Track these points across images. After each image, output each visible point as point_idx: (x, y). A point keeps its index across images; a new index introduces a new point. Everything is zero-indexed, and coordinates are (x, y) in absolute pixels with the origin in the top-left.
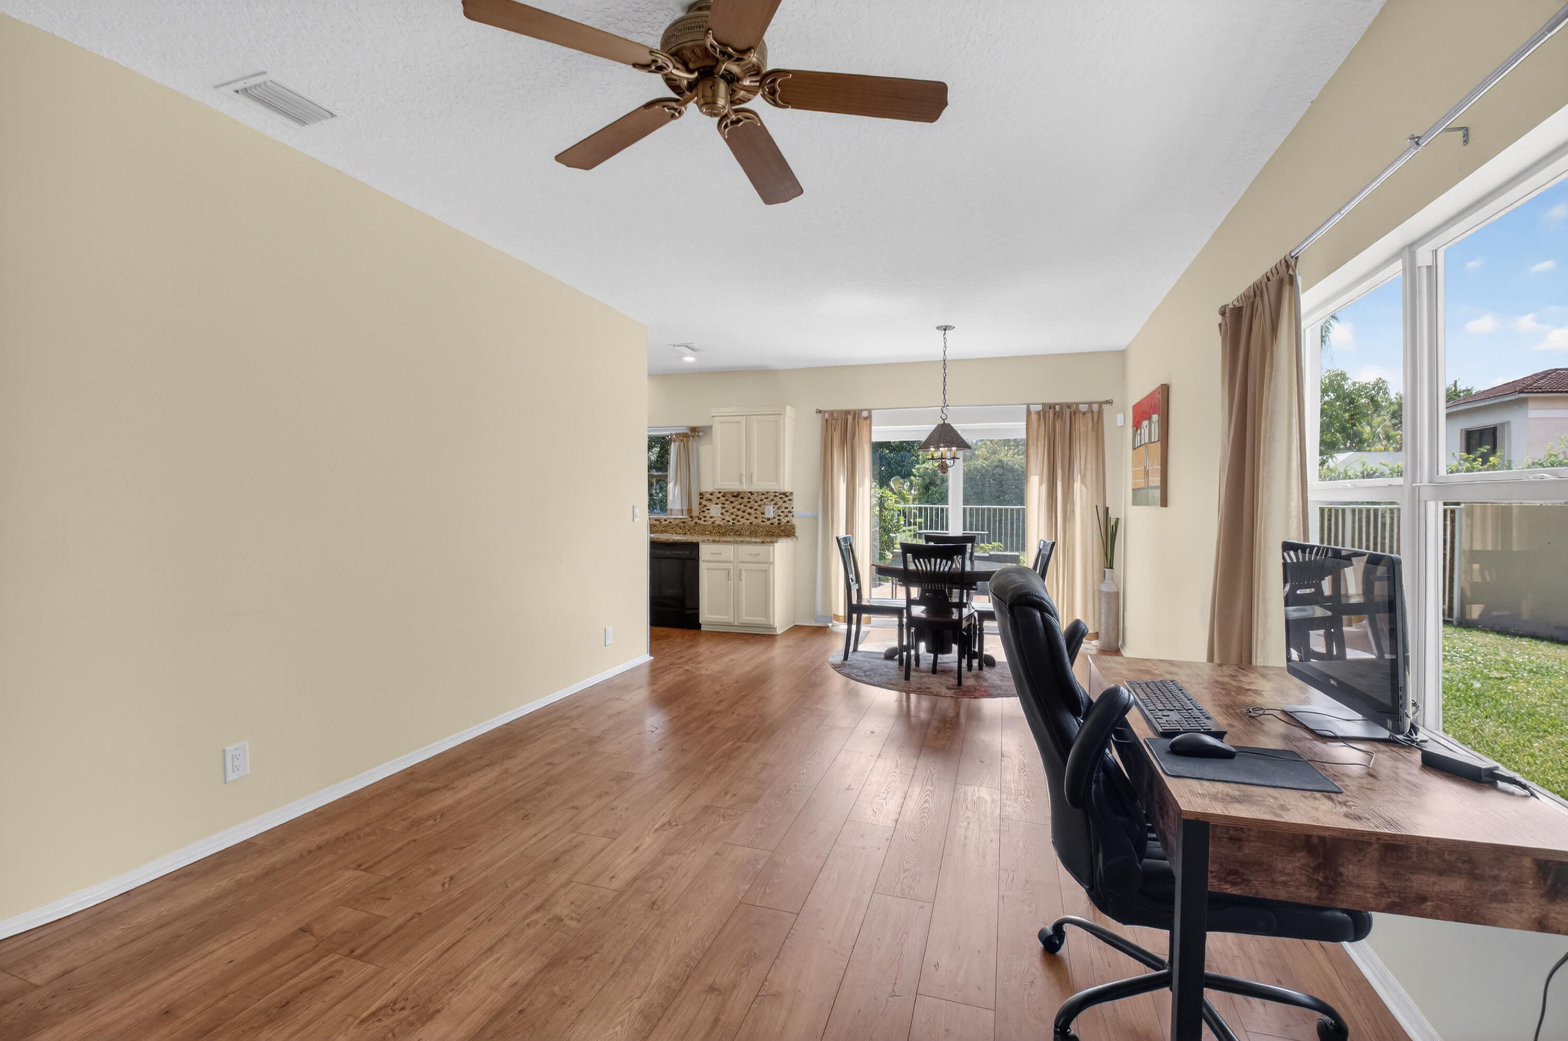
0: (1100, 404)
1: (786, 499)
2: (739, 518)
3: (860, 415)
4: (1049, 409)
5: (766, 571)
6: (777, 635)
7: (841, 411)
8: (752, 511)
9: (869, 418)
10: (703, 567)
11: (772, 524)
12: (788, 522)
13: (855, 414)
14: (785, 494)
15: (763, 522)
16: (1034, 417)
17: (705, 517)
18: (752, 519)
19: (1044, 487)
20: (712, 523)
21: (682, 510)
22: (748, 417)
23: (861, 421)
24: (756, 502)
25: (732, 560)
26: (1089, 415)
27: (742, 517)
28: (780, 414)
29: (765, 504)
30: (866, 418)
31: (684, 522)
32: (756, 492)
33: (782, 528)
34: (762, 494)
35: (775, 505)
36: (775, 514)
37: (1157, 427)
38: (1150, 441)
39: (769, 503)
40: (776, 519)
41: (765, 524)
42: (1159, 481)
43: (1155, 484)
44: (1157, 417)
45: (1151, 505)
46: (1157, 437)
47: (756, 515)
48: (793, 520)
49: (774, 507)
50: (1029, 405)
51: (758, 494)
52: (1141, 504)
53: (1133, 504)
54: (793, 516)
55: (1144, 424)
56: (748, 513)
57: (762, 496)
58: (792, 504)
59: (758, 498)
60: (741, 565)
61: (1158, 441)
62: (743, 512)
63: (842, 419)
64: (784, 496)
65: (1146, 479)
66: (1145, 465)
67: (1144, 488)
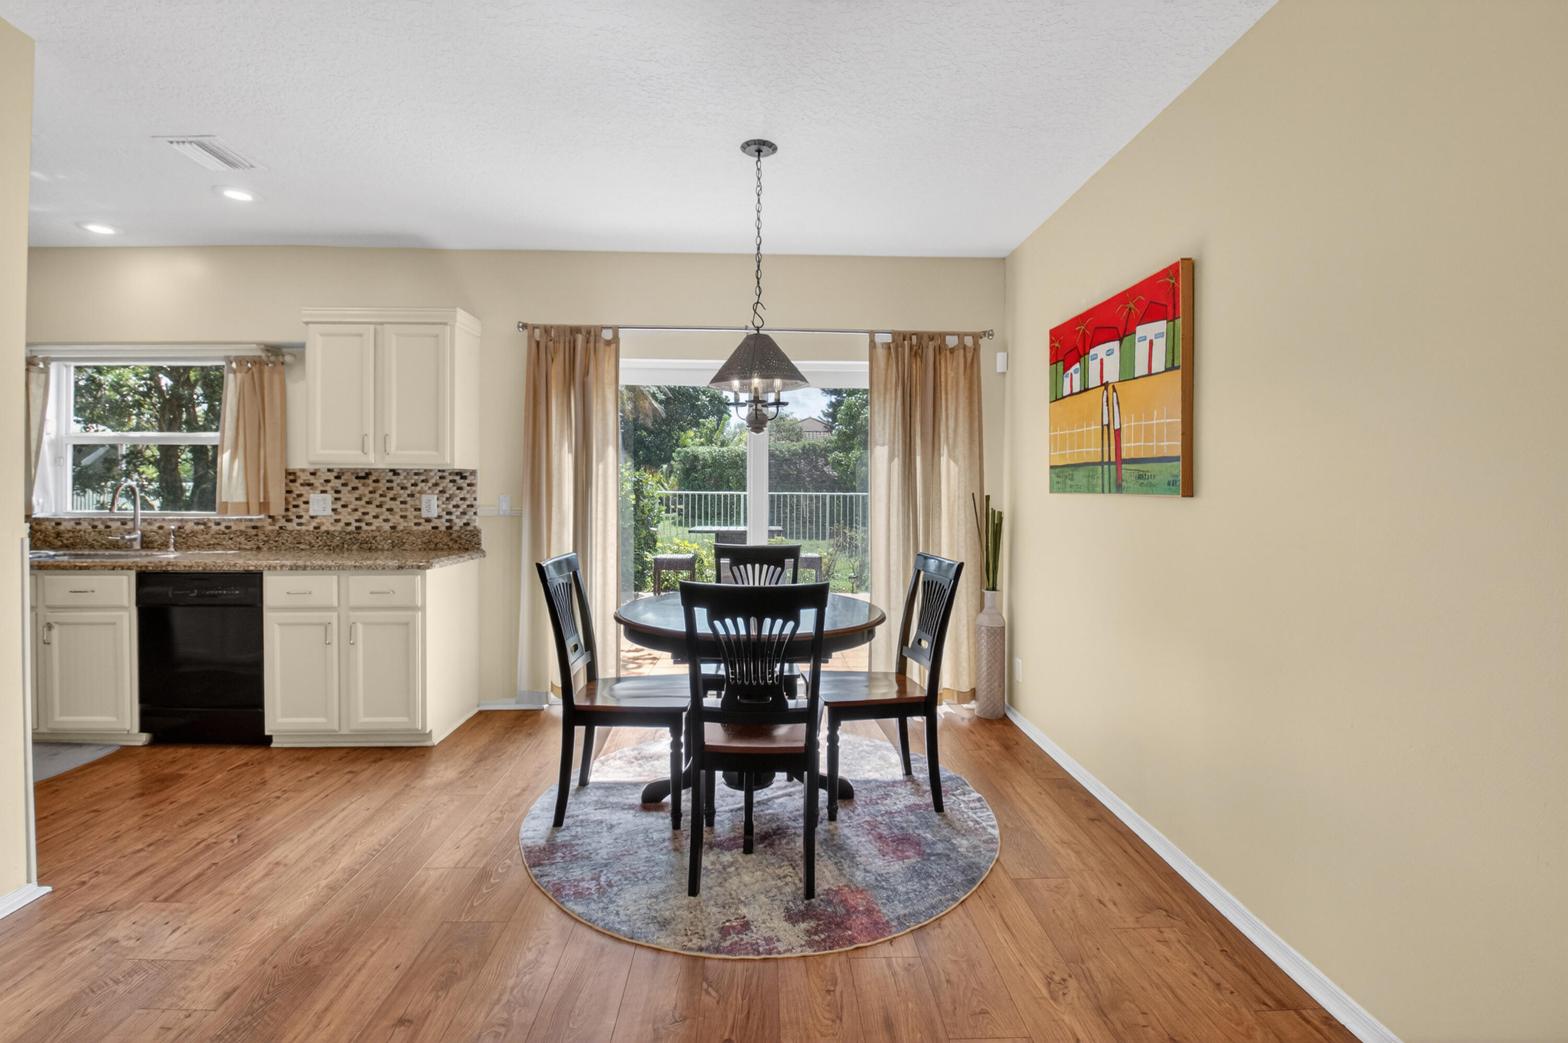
0: (977, 337)
1: (463, 483)
2: (368, 518)
3: (597, 336)
4: (900, 337)
5: (407, 624)
6: (433, 747)
7: (561, 329)
8: (396, 505)
9: (616, 340)
10: (271, 621)
11: (435, 528)
12: (467, 524)
13: (589, 333)
14: (461, 474)
15: (416, 524)
16: (881, 352)
17: (299, 517)
18: (395, 519)
19: (897, 463)
20: (316, 528)
21: (248, 503)
22: (379, 327)
23: (601, 346)
24: (404, 488)
25: (335, 604)
26: (961, 354)
27: (376, 517)
28: (445, 324)
29: (420, 492)
30: (608, 343)
31: (255, 528)
32: (405, 470)
33: (454, 535)
34: (416, 474)
35: (441, 495)
36: (440, 510)
37: (1160, 347)
38: (1127, 375)
39: (430, 491)
40: (443, 520)
41: (421, 528)
42: (1174, 447)
43: (1155, 454)
44: (1161, 326)
45: (1127, 492)
46: (1159, 364)
47: (403, 514)
48: (475, 521)
49: (438, 499)
50: (872, 333)
51: (408, 474)
52: (1084, 492)
53: (1052, 491)
54: (475, 513)
55: (1099, 351)
56: (388, 510)
57: (416, 477)
58: (474, 492)
59: (408, 482)
60: (354, 615)
61: (1167, 370)
62: (377, 506)
63: (565, 343)
64: (457, 478)
65: (1113, 447)
66: (1106, 422)
67: (1102, 463)
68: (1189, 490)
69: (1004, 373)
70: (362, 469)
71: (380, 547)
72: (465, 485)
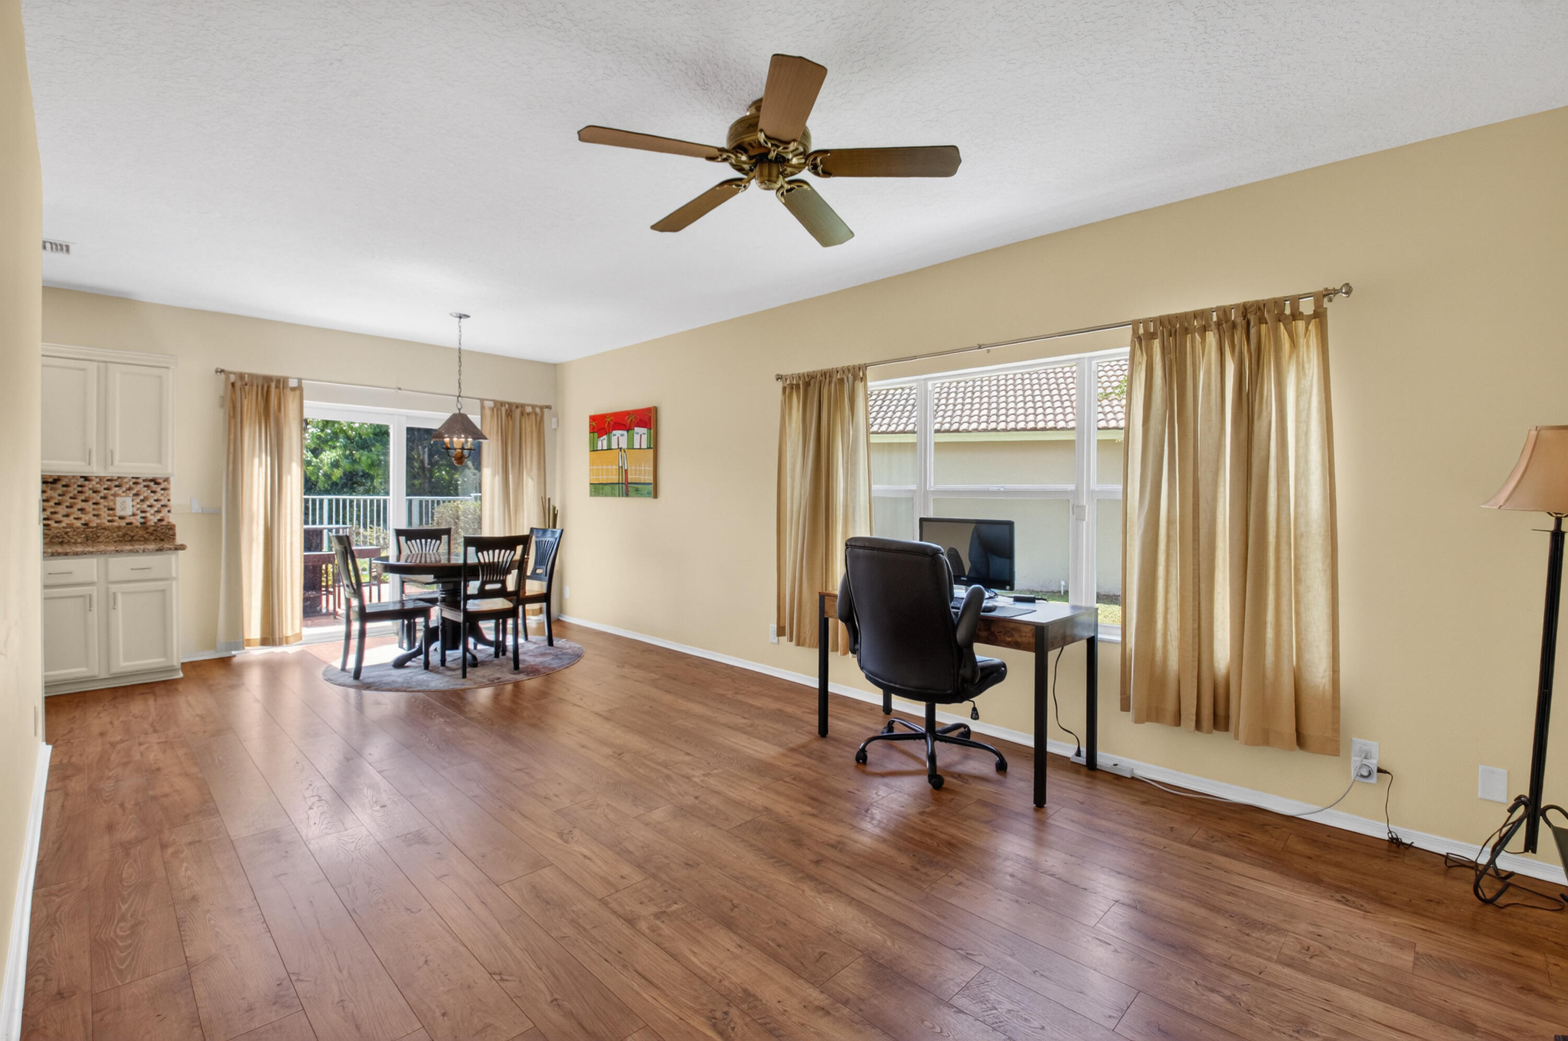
0: (542, 408)
1: (158, 488)
2: (58, 517)
3: (287, 384)
4: (499, 405)
7: (256, 377)
8: (89, 506)
9: (299, 389)
11: (130, 524)
12: (161, 520)
13: (279, 381)
14: (155, 481)
15: (109, 521)
16: (488, 412)
18: (87, 517)
22: (102, 364)
23: (288, 392)
24: (97, 492)
25: (95, 579)
26: (534, 417)
27: (66, 516)
28: (168, 368)
29: (115, 495)
30: (293, 389)
32: (95, 477)
33: (150, 529)
34: (108, 480)
35: (135, 497)
36: (135, 509)
37: (645, 438)
38: (631, 447)
39: (124, 494)
40: (138, 517)
41: (116, 524)
42: (650, 479)
43: (642, 481)
44: (644, 430)
45: (632, 496)
46: (644, 445)
47: (96, 513)
48: (169, 517)
49: (133, 500)
50: (482, 400)
51: (100, 480)
52: (610, 496)
53: (591, 495)
54: (169, 511)
55: (617, 433)
56: (79, 510)
57: (109, 483)
58: (168, 495)
59: (101, 485)
60: (113, 588)
61: (648, 448)
62: (67, 507)
63: (257, 387)
64: (152, 484)
65: (624, 476)
66: (620, 465)
67: (619, 483)
68: (656, 496)
69: (555, 429)
70: (51, 476)
71: (73, 541)
72: (158, 490)
